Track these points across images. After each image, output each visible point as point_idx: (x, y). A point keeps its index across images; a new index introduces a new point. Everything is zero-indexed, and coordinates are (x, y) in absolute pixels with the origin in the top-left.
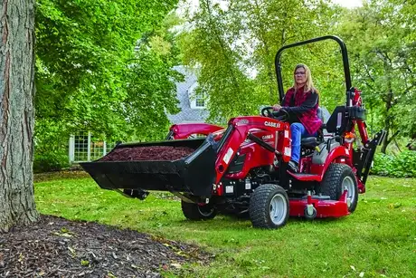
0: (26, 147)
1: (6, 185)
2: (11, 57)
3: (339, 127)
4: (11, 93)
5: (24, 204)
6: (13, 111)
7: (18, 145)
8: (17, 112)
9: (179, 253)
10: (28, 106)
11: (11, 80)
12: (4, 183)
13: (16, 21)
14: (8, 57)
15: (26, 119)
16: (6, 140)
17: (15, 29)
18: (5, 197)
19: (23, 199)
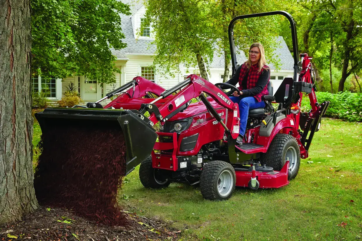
0: (28, 150)
1: (16, 183)
2: (16, 79)
3: (286, 97)
4: (17, 109)
5: (28, 195)
6: (19, 123)
7: (23, 149)
8: (21, 123)
9: (152, 230)
10: (28, 117)
11: (17, 99)
12: (15, 181)
13: (18, 48)
14: (14, 80)
15: (27, 127)
16: (15, 148)
17: (18, 55)
18: (16, 193)
19: (28, 192)
